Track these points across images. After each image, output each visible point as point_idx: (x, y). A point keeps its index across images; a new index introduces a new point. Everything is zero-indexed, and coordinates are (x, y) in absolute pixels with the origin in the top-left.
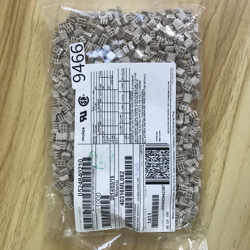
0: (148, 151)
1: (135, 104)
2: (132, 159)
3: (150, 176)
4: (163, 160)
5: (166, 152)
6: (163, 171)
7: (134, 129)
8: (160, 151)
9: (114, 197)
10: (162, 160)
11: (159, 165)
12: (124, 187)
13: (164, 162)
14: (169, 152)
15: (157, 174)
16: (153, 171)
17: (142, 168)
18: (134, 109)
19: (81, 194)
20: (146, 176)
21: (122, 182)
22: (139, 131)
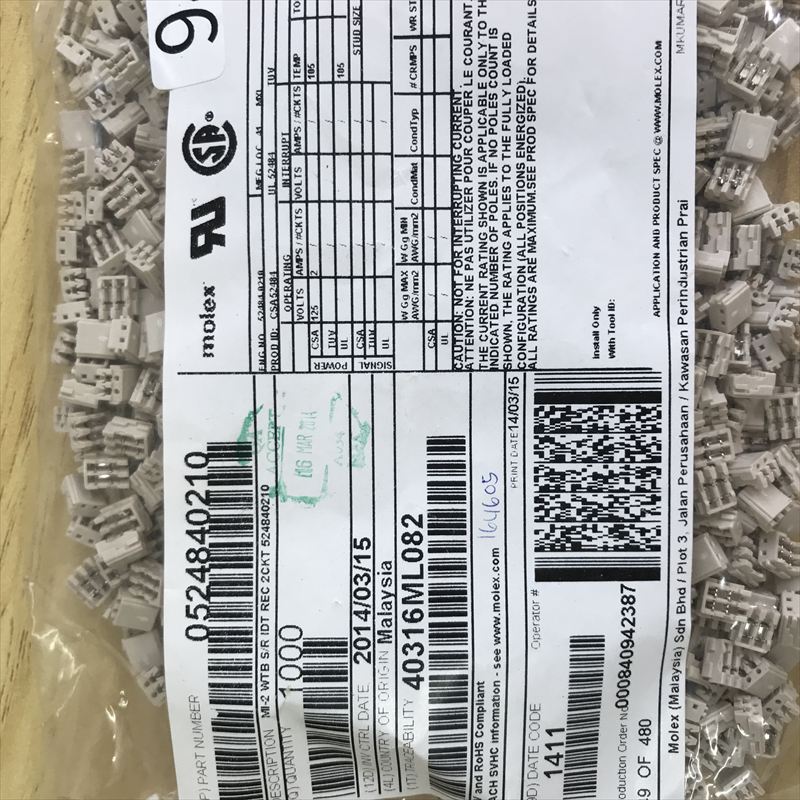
0: (547, 408)
1: (482, 159)
2: (464, 449)
3: (558, 540)
4: (628, 453)
5: (646, 411)
6: (627, 511)
7: (475, 294)
8: (612, 410)
9: (371, 649)
10: (621, 454)
11: (605, 480)
12: (425, 598)
13: (632, 466)
14: (659, 415)
15: (595, 529)
16: (573, 513)
17: (515, 496)
18: (475, 185)
19: (203, 633)
20: (538, 537)
21: (414, 569)
22: (500, 302)
